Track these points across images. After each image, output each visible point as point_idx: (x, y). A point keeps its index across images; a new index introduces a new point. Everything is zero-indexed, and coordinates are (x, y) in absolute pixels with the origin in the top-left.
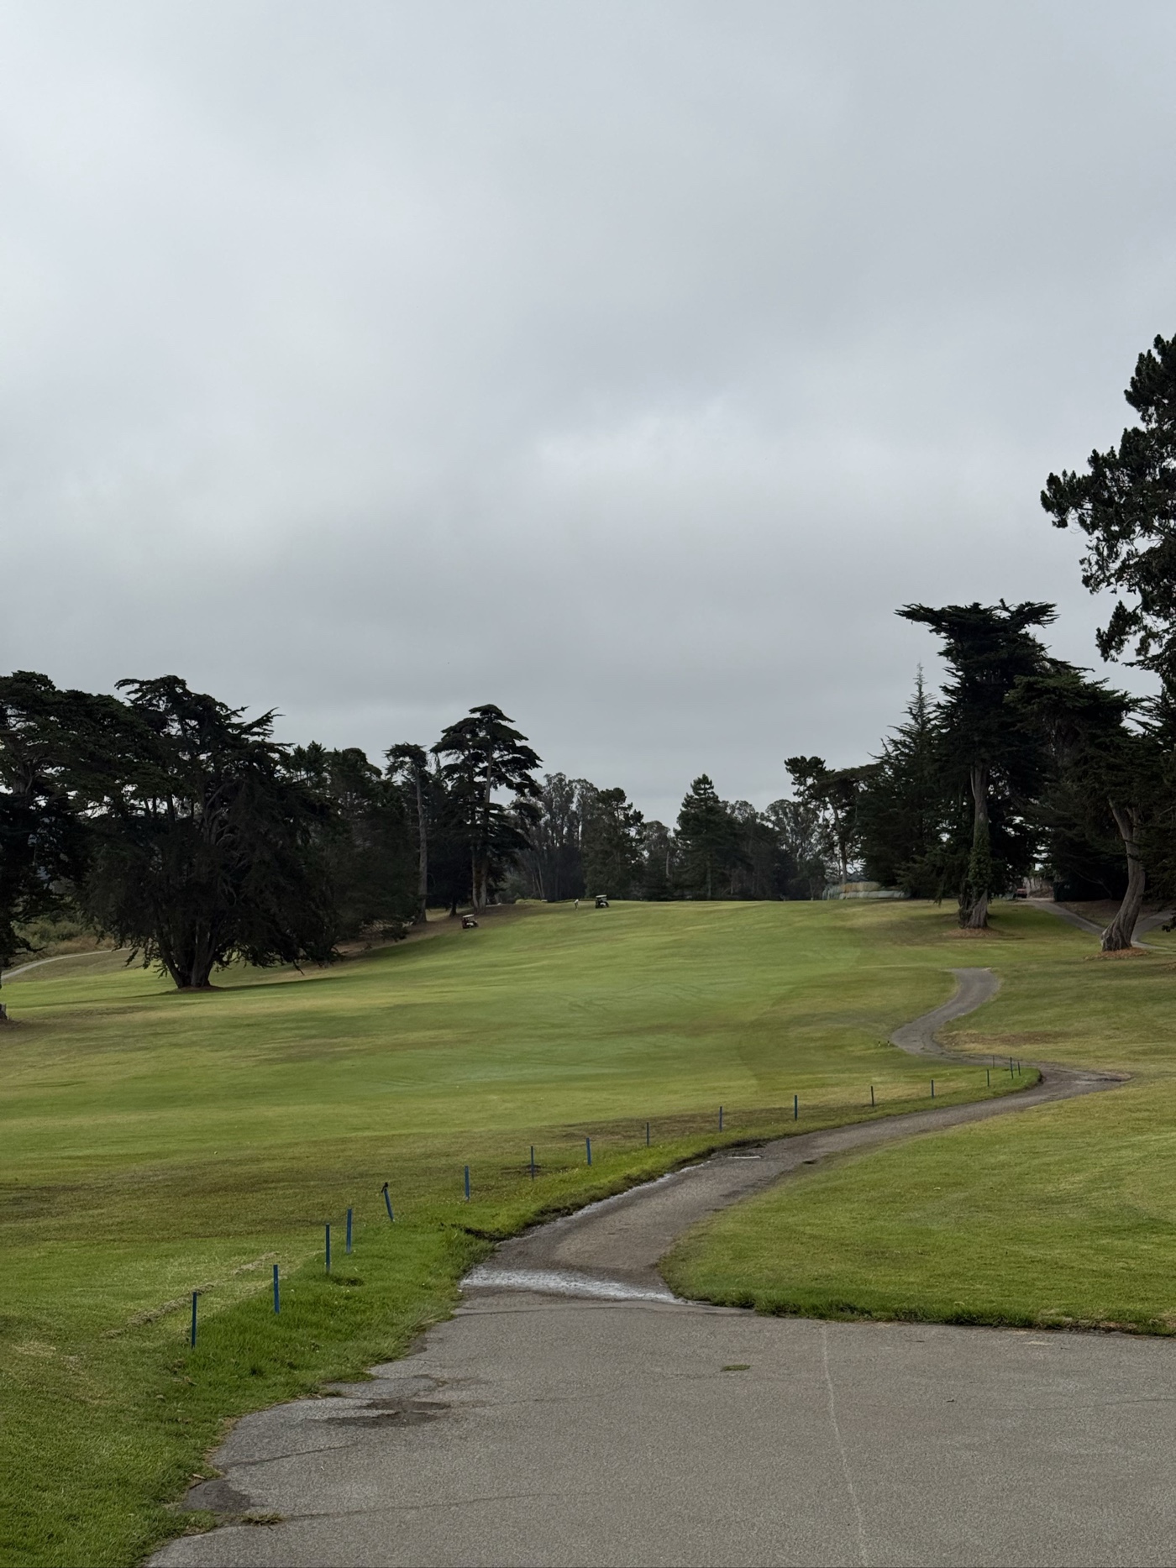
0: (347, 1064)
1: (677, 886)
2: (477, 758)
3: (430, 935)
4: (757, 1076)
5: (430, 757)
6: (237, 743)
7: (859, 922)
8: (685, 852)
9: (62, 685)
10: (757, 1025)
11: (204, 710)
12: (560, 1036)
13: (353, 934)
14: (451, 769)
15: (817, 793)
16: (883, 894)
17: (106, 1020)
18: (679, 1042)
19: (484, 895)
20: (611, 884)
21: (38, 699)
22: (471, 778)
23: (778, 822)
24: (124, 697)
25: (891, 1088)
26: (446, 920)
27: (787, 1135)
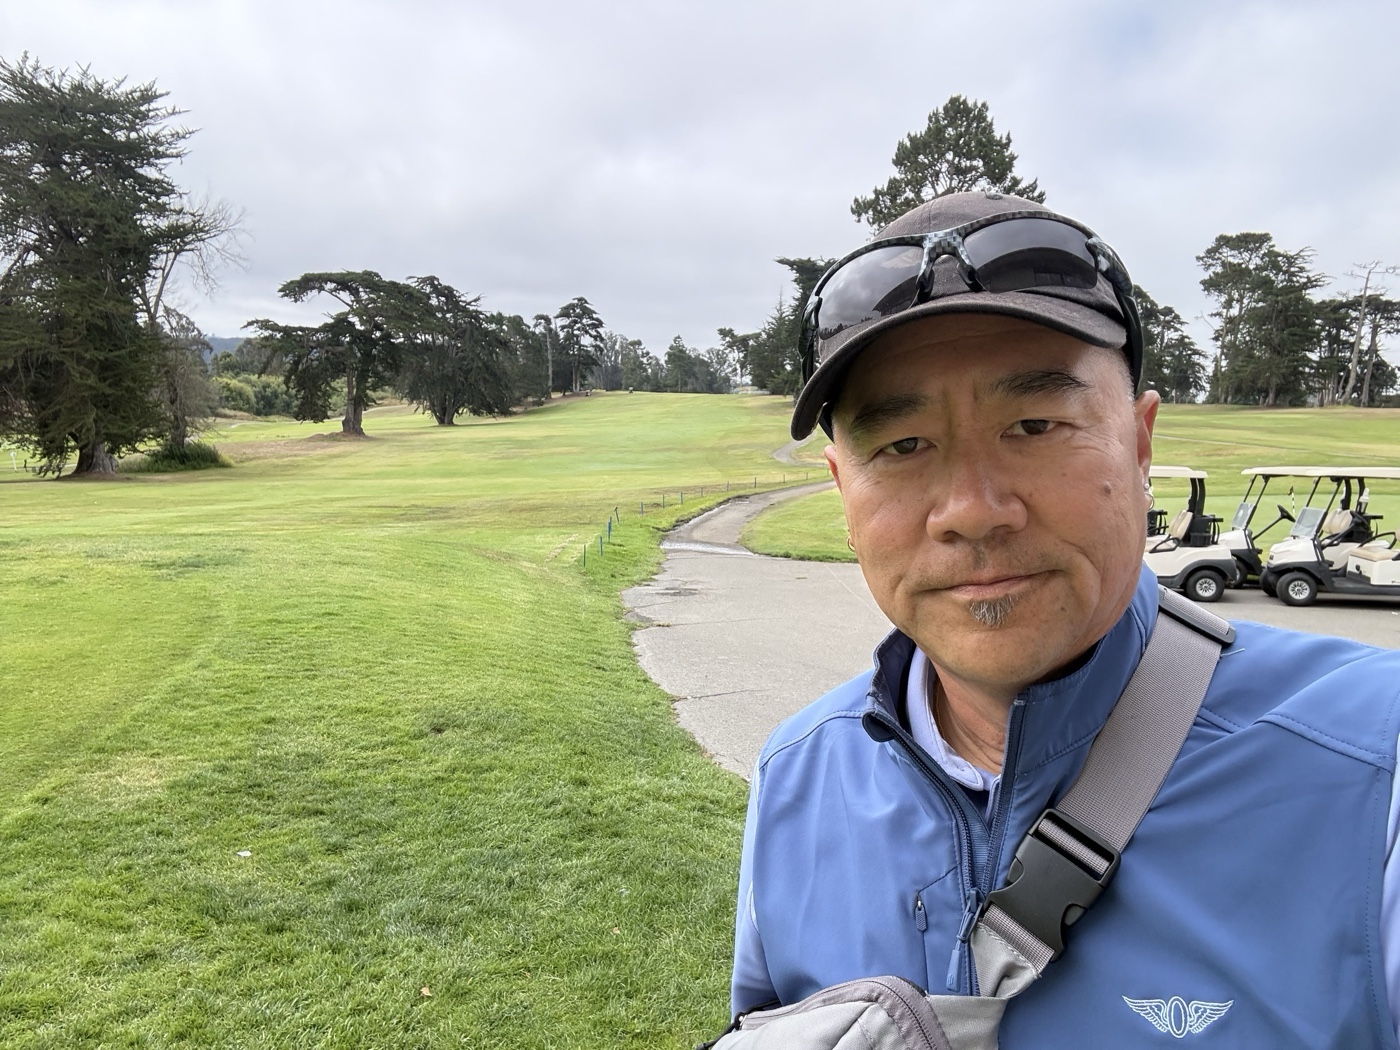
0: (531, 461)
1: (665, 386)
2: (576, 322)
3: (554, 404)
4: (719, 470)
5: (553, 321)
6: (464, 310)
7: (749, 405)
8: (668, 370)
9: (386, 278)
10: (713, 449)
11: (448, 293)
12: (625, 451)
13: (518, 402)
14: (563, 328)
15: (730, 346)
16: (760, 392)
17: (412, 438)
18: (680, 456)
19: (578, 387)
20: (635, 384)
21: (375, 284)
22: (573, 331)
23: (710, 358)
24: (412, 283)
25: (776, 476)
26: (560, 398)
27: (756, 494)
